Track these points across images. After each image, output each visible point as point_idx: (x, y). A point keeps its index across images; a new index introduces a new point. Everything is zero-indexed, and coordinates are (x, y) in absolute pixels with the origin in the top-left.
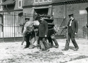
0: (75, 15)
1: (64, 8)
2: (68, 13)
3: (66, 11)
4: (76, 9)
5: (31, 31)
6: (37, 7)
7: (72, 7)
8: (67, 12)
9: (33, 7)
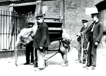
0: (79, 15)
1: (60, 5)
2: (68, 13)
3: (64, 10)
4: (80, 6)
5: (26, 42)
6: (18, 3)
7: (74, 3)
8: (66, 10)
9: (12, 3)
